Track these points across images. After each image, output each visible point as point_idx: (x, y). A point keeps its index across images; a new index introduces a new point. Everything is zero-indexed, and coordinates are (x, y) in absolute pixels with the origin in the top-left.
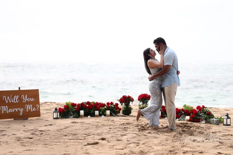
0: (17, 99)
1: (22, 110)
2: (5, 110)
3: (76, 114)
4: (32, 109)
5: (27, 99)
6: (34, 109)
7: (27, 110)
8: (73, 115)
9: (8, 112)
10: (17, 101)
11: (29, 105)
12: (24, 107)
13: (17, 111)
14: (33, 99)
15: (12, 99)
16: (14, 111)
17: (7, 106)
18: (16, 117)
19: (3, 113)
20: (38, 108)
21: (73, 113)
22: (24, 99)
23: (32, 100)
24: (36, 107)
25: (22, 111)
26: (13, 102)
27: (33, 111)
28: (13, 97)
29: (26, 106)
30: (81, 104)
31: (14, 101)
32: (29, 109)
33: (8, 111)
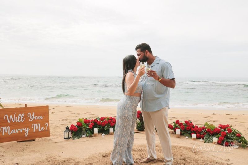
0: (22, 118)
1: (27, 130)
2: (6, 131)
3: (90, 133)
4: (40, 129)
5: (34, 117)
6: (42, 128)
7: (33, 130)
8: (86, 133)
9: (9, 134)
10: (21, 120)
11: (36, 124)
12: (30, 127)
13: (21, 131)
14: (41, 116)
15: (15, 118)
16: (17, 132)
17: (9, 127)
18: (21, 139)
19: (3, 135)
20: (47, 127)
21: (86, 131)
22: (30, 117)
23: (40, 118)
24: (45, 126)
25: (28, 132)
26: (16, 121)
27: (42, 131)
28: (17, 116)
29: (33, 125)
30: (95, 120)
31: (18, 120)
32: (37, 129)
33: (10, 132)
